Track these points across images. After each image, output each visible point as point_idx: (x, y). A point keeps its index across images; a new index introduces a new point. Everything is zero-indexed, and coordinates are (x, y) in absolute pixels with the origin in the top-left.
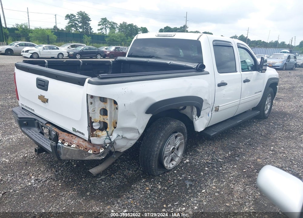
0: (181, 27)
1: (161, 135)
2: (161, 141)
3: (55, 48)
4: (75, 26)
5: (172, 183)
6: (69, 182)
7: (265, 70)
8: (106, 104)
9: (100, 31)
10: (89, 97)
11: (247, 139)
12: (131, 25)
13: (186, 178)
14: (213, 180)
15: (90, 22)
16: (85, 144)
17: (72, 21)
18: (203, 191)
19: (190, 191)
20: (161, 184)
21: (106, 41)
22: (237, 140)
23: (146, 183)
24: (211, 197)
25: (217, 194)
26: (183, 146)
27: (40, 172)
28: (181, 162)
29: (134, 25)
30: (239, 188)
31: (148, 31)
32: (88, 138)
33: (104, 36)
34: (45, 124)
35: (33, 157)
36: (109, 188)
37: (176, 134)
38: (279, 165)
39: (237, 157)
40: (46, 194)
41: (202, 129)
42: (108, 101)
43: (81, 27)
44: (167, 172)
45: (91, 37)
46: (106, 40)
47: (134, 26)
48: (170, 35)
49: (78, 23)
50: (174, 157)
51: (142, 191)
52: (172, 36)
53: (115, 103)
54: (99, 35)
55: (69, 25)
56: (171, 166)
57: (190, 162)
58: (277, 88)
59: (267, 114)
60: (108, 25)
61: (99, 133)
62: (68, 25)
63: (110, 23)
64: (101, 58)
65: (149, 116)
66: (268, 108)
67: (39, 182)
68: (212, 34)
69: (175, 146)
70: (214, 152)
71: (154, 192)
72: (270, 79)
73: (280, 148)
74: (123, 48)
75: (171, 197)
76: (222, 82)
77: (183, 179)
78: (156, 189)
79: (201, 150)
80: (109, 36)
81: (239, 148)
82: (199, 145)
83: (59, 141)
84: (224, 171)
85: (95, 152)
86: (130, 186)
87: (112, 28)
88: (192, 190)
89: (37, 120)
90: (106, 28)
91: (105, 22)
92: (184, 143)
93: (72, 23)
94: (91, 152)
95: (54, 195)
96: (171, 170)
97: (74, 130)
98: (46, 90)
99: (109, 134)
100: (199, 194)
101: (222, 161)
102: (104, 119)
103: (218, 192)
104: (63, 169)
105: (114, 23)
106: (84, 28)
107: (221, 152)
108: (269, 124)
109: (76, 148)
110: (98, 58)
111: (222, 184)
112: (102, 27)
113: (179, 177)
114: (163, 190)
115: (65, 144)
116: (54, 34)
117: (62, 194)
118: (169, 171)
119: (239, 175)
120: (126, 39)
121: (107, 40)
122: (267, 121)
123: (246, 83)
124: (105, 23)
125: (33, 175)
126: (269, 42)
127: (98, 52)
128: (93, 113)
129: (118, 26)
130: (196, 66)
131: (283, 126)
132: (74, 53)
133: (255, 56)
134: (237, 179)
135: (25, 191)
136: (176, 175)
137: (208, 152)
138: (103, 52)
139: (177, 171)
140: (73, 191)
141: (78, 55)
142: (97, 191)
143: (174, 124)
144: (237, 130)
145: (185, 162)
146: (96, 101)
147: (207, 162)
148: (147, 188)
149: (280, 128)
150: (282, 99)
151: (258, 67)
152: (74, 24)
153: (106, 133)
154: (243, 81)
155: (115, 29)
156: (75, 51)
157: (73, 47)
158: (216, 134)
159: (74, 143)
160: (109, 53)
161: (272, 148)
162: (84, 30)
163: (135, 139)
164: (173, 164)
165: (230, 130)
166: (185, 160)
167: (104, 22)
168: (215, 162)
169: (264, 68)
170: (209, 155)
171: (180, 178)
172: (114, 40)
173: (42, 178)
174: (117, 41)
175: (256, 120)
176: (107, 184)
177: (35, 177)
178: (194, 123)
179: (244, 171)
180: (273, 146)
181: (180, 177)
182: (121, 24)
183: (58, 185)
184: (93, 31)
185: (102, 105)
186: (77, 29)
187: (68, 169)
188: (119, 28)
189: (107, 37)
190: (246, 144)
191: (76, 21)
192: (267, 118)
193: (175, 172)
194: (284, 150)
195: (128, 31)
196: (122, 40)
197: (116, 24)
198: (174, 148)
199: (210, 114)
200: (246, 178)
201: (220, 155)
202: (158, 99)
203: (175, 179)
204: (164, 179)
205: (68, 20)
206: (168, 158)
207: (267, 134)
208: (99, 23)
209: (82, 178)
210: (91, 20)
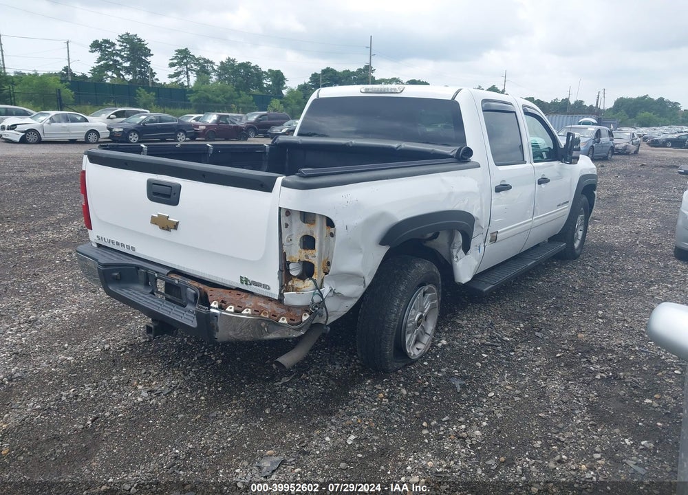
0: (360, 70)
1: (401, 289)
2: (401, 301)
3: (79, 118)
4: (115, 67)
5: (427, 383)
6: (219, 392)
7: (578, 158)
8: (312, 226)
9: (174, 80)
10: (283, 213)
11: (548, 298)
12: (245, 66)
13: (450, 375)
14: (503, 374)
15: (149, 59)
16: (271, 307)
17: (107, 55)
18: (489, 395)
19: (464, 395)
20: (405, 386)
21: (189, 101)
22: (529, 302)
23: (376, 386)
24: (508, 404)
25: (517, 399)
26: (436, 312)
27: (151, 377)
28: (432, 346)
29: (252, 65)
30: (555, 386)
31: (285, 79)
32: (278, 294)
33: (185, 90)
34: (167, 275)
35: (123, 349)
36: (306, 399)
37: (426, 288)
38: (620, 342)
39: (538, 332)
40: (182, 415)
41: (469, 279)
42: (318, 220)
43: (128, 70)
44: (410, 365)
45: (154, 94)
46: (189, 98)
47: (253, 67)
48: (393, 91)
49: (121, 61)
50: (421, 335)
51: (372, 400)
52: (397, 93)
53: (330, 223)
54: (174, 89)
55: (99, 64)
56: (417, 353)
57: (449, 345)
58: (594, 195)
59: (577, 249)
60: (192, 65)
61: (299, 284)
62: (97, 65)
63: (197, 61)
64: (185, 141)
65: (384, 250)
66: (580, 238)
67: (158, 395)
68: (429, 84)
69: (423, 312)
70: (491, 324)
71: (397, 402)
72: (584, 178)
73: (614, 312)
74: (237, 117)
75: (431, 408)
76: (502, 183)
77: (444, 376)
78: (398, 395)
79: (465, 322)
80: (196, 91)
81: (537, 315)
82: (460, 313)
83: (212, 305)
84: (519, 357)
85: (292, 322)
86: (346, 394)
87: (203, 72)
88: (467, 394)
89: (143, 268)
90: (187, 73)
91: (185, 57)
92: (437, 306)
93: (107, 60)
94: (285, 321)
95: (199, 416)
96: (417, 360)
97: (244, 280)
98: (175, 202)
99: (319, 286)
100: (484, 400)
101: (512, 341)
102: (307, 256)
103: (519, 395)
104: (197, 369)
105: (208, 61)
106: (135, 72)
107: (505, 324)
108: (585, 269)
109: (252, 315)
110: (179, 139)
111: (521, 381)
112: (179, 70)
113: (436, 373)
114: (413, 397)
115: (228, 309)
116: (68, 87)
117: (214, 414)
118: (413, 362)
119: (549, 364)
120: (237, 95)
121: (192, 98)
122: (580, 263)
123: (543, 185)
124: (185, 61)
125: (138, 384)
126: (549, 102)
127: (178, 126)
128: (289, 244)
129: (216, 68)
130: (456, 152)
131: (613, 271)
132: (124, 129)
133: (555, 131)
134: (548, 371)
135: (136, 412)
136: (430, 370)
137: (479, 326)
138: (190, 126)
139: (429, 362)
140: (235, 408)
141: (133, 134)
142: (284, 406)
143: (423, 267)
144: (525, 283)
145: (440, 345)
146: (293, 220)
147: (483, 344)
148: (381, 395)
149: (607, 275)
150: (599, 220)
151: (562, 153)
152: (111, 63)
153: (313, 283)
154: (537, 182)
155: (209, 74)
156: (126, 125)
157: (120, 117)
158: (492, 288)
159: (247, 306)
160: (204, 127)
161: (600, 312)
162: (136, 76)
163: (356, 298)
164: (418, 349)
165: (511, 282)
166: (439, 342)
167: (182, 59)
168: (498, 343)
169: (574, 154)
170: (483, 330)
171: (440, 375)
172: (208, 100)
173: (160, 387)
174: (215, 102)
175: (557, 261)
176: (298, 391)
177: (145, 386)
178: (454, 267)
179: (558, 355)
180: (600, 309)
181: (438, 373)
182: (222, 63)
183: (198, 399)
184: (157, 79)
185: (305, 229)
186: (119, 75)
187: (206, 368)
188: (218, 72)
189: (191, 91)
190: (549, 308)
191: (118, 55)
192: (578, 256)
193: (426, 363)
194: (624, 316)
195: (240, 79)
196: (227, 99)
197: (212, 62)
198: (421, 317)
199: (482, 248)
200: (565, 368)
201: (505, 329)
202: (401, 216)
203: (430, 377)
204: (408, 378)
205: (98, 54)
206: (411, 336)
207: (585, 288)
208: (171, 61)
209: (242, 383)
210: (151, 53)
